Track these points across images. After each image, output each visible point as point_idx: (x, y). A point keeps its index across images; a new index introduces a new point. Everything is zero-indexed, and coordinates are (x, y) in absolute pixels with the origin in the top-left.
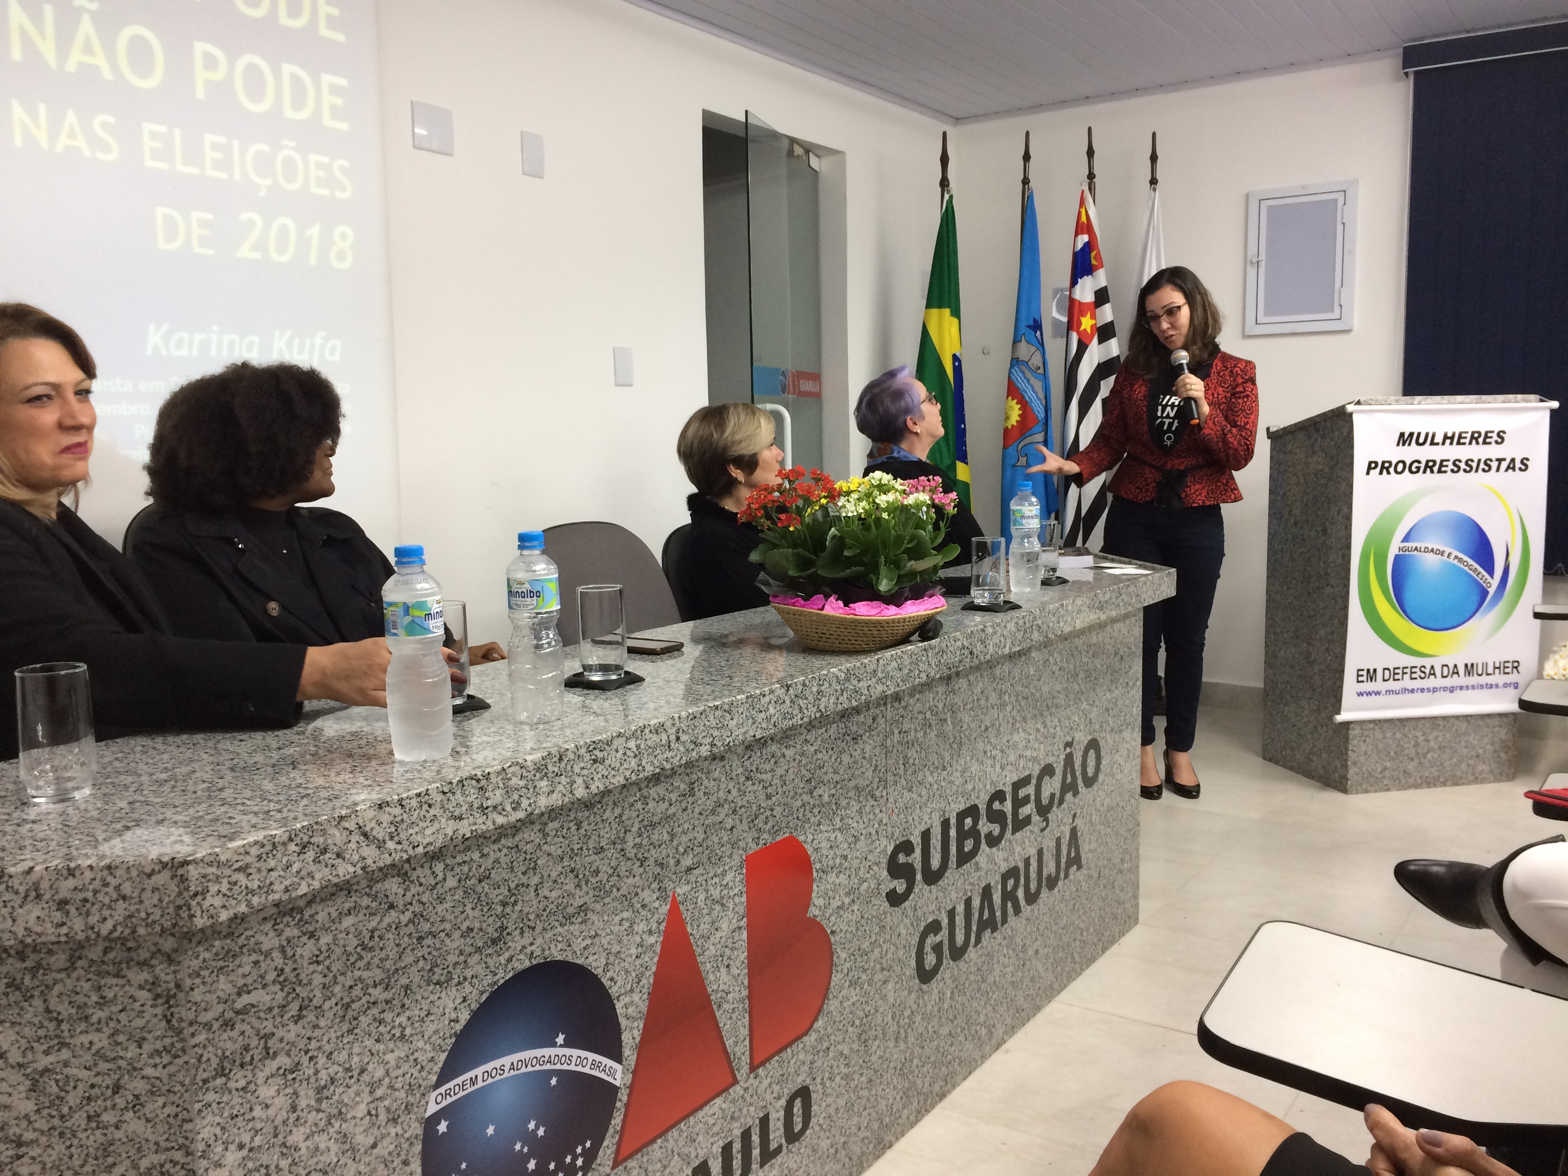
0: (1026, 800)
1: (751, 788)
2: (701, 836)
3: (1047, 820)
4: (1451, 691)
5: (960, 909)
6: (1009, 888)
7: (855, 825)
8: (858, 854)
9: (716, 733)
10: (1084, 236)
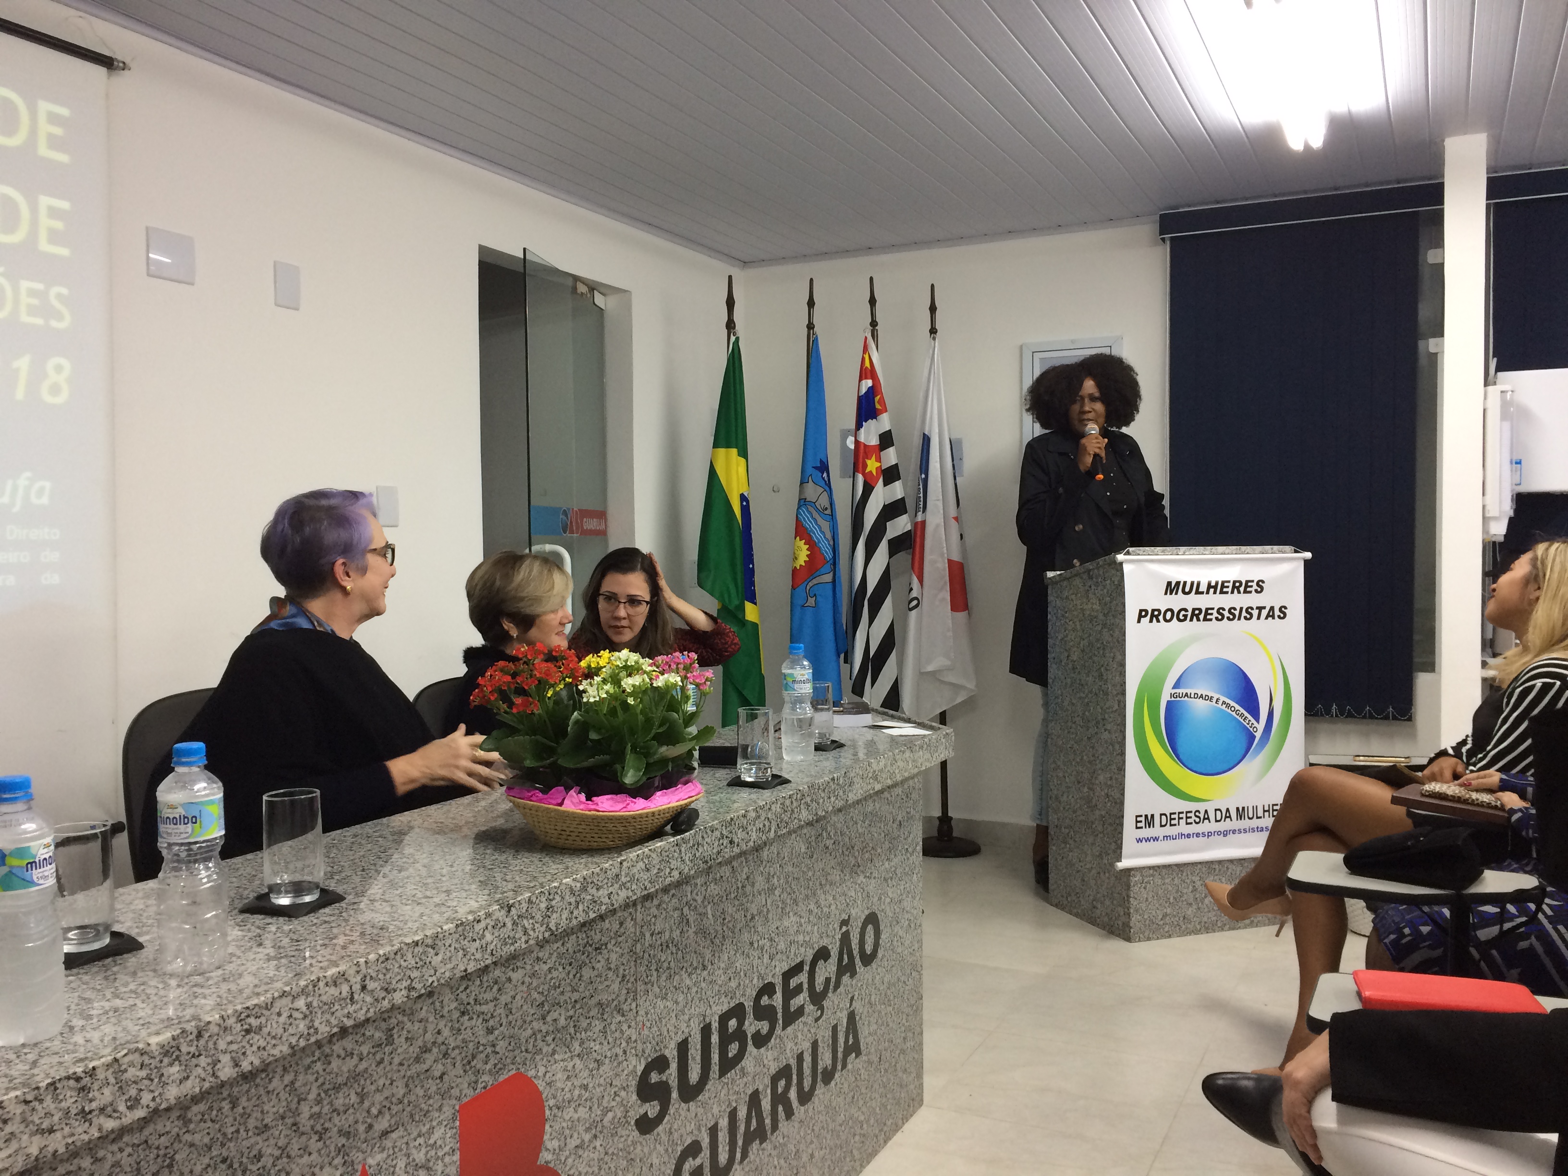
0: (799, 989)
1: (467, 1024)
2: (401, 1091)
3: (821, 1008)
4: (1225, 835)
5: (724, 1123)
6: (780, 1090)
7: (597, 1047)
8: (602, 1081)
9: (415, 974)
10: (867, 381)
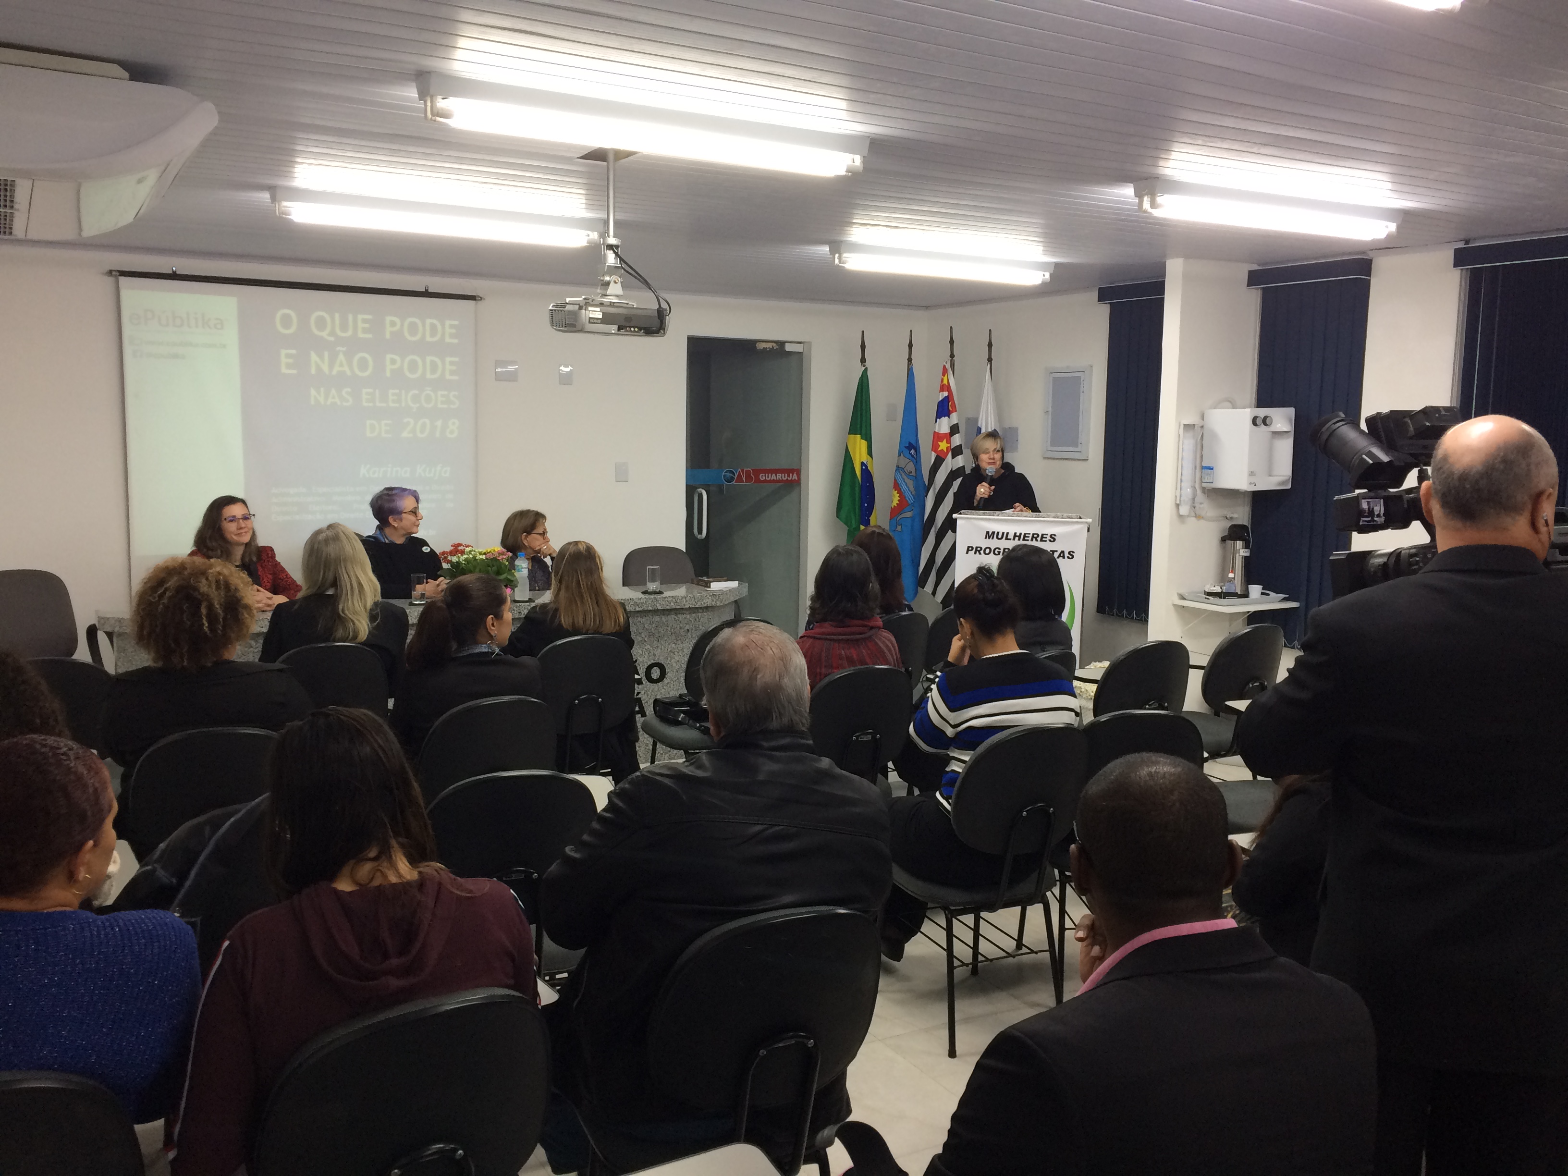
10: (944, 393)
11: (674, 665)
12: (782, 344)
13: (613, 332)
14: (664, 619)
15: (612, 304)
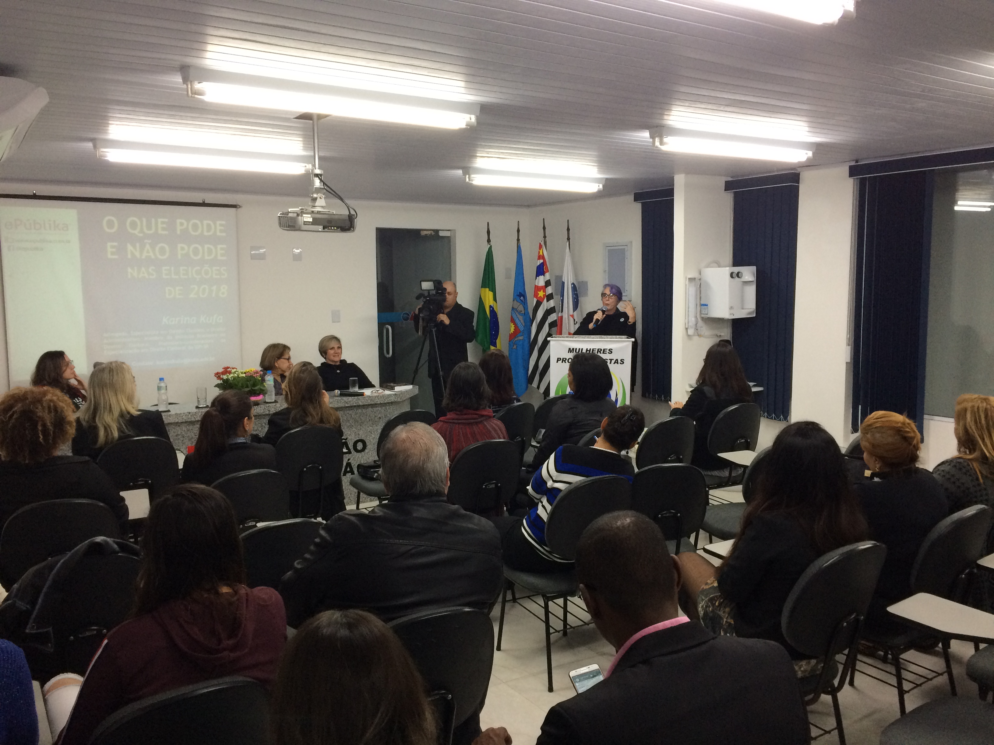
10: (541, 260)
11: (372, 440)
12: (437, 231)
13: (320, 230)
14: (364, 411)
15: (319, 212)
